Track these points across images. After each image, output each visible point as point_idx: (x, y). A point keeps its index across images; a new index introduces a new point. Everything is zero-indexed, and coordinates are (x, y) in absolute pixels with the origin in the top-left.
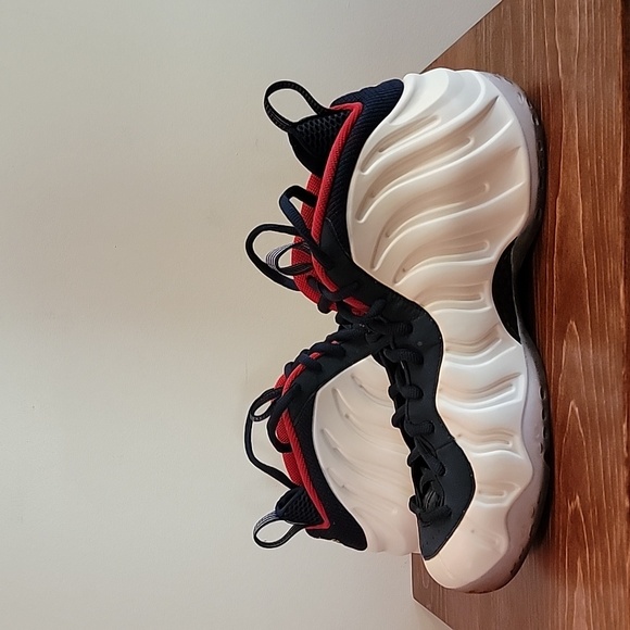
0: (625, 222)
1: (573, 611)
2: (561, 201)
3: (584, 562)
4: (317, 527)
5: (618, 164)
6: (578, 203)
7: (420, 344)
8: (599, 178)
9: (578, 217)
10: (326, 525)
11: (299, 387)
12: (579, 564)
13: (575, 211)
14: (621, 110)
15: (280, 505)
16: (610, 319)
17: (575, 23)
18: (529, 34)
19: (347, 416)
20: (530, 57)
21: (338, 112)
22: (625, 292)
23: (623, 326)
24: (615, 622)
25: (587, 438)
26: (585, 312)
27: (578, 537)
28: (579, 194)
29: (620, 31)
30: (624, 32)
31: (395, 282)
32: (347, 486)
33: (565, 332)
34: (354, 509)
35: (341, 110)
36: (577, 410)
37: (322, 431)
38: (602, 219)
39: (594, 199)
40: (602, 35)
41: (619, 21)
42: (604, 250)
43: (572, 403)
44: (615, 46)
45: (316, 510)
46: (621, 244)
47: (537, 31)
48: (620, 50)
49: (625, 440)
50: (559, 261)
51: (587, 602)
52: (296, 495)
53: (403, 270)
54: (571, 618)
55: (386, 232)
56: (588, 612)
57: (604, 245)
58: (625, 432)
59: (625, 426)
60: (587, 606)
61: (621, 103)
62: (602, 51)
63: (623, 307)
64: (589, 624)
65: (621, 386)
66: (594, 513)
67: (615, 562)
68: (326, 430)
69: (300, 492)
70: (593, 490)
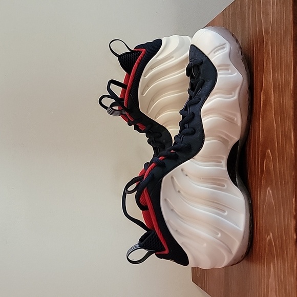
0: (294, 103)
1: (269, 288)
2: (264, 93)
3: (274, 265)
4: (162, 253)
5: (290, 76)
6: (271, 94)
7: (164, 141)
8: (282, 82)
9: (271, 101)
10: (167, 252)
11: (153, 175)
12: (272, 265)
13: (270, 98)
14: (292, 50)
15: (141, 240)
16: (287, 149)
17: (270, 10)
18: (248, 15)
19: (179, 192)
20: (249, 26)
21: (137, 52)
22: (294, 136)
23: (293, 152)
24: (289, 293)
25: (275, 206)
26: (275, 145)
27: (271, 253)
28: (272, 90)
29: (292, 13)
30: (294, 14)
31: (156, 118)
32: (179, 231)
33: (265, 155)
34: (182, 243)
35: (138, 51)
36: (271, 192)
37: (165, 200)
38: (283, 102)
39: (279, 92)
40: (283, 15)
41: (291, 9)
42: (284, 116)
43: (269, 188)
44: (289, 21)
45: (161, 243)
46: (292, 113)
47: (252, 13)
48: (291, 22)
49: (294, 206)
50: (263, 121)
51: (275, 284)
52: (150, 235)
53: (159, 114)
54: (268, 291)
55: (153, 100)
56: (276, 289)
57: (284, 114)
58: (294, 203)
59: (294, 200)
60: (275, 286)
61: (292, 47)
62: (283, 23)
63: (293, 143)
64: (276, 295)
65: (292, 180)
66: (279, 241)
67: (289, 265)
68: (168, 199)
69: (153, 233)
70: (279, 230)
